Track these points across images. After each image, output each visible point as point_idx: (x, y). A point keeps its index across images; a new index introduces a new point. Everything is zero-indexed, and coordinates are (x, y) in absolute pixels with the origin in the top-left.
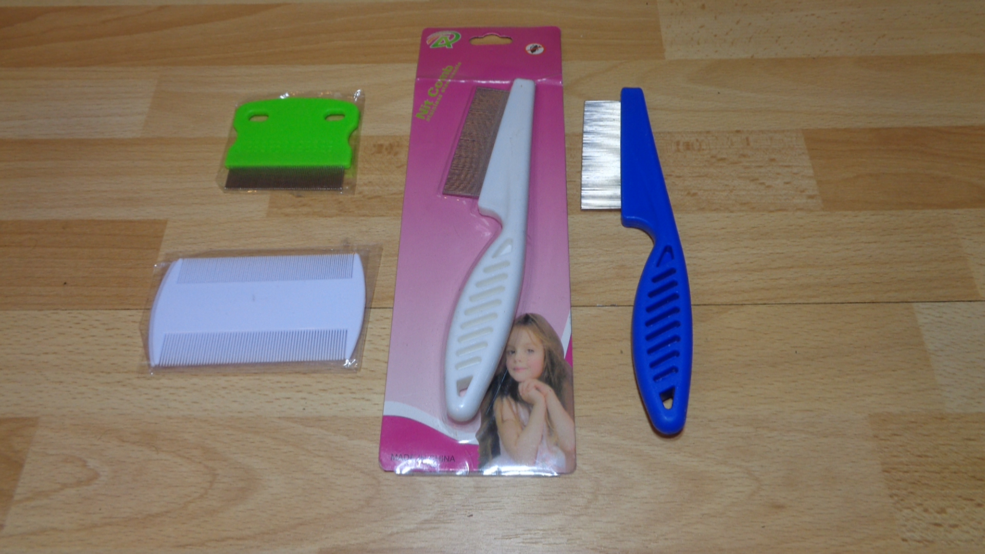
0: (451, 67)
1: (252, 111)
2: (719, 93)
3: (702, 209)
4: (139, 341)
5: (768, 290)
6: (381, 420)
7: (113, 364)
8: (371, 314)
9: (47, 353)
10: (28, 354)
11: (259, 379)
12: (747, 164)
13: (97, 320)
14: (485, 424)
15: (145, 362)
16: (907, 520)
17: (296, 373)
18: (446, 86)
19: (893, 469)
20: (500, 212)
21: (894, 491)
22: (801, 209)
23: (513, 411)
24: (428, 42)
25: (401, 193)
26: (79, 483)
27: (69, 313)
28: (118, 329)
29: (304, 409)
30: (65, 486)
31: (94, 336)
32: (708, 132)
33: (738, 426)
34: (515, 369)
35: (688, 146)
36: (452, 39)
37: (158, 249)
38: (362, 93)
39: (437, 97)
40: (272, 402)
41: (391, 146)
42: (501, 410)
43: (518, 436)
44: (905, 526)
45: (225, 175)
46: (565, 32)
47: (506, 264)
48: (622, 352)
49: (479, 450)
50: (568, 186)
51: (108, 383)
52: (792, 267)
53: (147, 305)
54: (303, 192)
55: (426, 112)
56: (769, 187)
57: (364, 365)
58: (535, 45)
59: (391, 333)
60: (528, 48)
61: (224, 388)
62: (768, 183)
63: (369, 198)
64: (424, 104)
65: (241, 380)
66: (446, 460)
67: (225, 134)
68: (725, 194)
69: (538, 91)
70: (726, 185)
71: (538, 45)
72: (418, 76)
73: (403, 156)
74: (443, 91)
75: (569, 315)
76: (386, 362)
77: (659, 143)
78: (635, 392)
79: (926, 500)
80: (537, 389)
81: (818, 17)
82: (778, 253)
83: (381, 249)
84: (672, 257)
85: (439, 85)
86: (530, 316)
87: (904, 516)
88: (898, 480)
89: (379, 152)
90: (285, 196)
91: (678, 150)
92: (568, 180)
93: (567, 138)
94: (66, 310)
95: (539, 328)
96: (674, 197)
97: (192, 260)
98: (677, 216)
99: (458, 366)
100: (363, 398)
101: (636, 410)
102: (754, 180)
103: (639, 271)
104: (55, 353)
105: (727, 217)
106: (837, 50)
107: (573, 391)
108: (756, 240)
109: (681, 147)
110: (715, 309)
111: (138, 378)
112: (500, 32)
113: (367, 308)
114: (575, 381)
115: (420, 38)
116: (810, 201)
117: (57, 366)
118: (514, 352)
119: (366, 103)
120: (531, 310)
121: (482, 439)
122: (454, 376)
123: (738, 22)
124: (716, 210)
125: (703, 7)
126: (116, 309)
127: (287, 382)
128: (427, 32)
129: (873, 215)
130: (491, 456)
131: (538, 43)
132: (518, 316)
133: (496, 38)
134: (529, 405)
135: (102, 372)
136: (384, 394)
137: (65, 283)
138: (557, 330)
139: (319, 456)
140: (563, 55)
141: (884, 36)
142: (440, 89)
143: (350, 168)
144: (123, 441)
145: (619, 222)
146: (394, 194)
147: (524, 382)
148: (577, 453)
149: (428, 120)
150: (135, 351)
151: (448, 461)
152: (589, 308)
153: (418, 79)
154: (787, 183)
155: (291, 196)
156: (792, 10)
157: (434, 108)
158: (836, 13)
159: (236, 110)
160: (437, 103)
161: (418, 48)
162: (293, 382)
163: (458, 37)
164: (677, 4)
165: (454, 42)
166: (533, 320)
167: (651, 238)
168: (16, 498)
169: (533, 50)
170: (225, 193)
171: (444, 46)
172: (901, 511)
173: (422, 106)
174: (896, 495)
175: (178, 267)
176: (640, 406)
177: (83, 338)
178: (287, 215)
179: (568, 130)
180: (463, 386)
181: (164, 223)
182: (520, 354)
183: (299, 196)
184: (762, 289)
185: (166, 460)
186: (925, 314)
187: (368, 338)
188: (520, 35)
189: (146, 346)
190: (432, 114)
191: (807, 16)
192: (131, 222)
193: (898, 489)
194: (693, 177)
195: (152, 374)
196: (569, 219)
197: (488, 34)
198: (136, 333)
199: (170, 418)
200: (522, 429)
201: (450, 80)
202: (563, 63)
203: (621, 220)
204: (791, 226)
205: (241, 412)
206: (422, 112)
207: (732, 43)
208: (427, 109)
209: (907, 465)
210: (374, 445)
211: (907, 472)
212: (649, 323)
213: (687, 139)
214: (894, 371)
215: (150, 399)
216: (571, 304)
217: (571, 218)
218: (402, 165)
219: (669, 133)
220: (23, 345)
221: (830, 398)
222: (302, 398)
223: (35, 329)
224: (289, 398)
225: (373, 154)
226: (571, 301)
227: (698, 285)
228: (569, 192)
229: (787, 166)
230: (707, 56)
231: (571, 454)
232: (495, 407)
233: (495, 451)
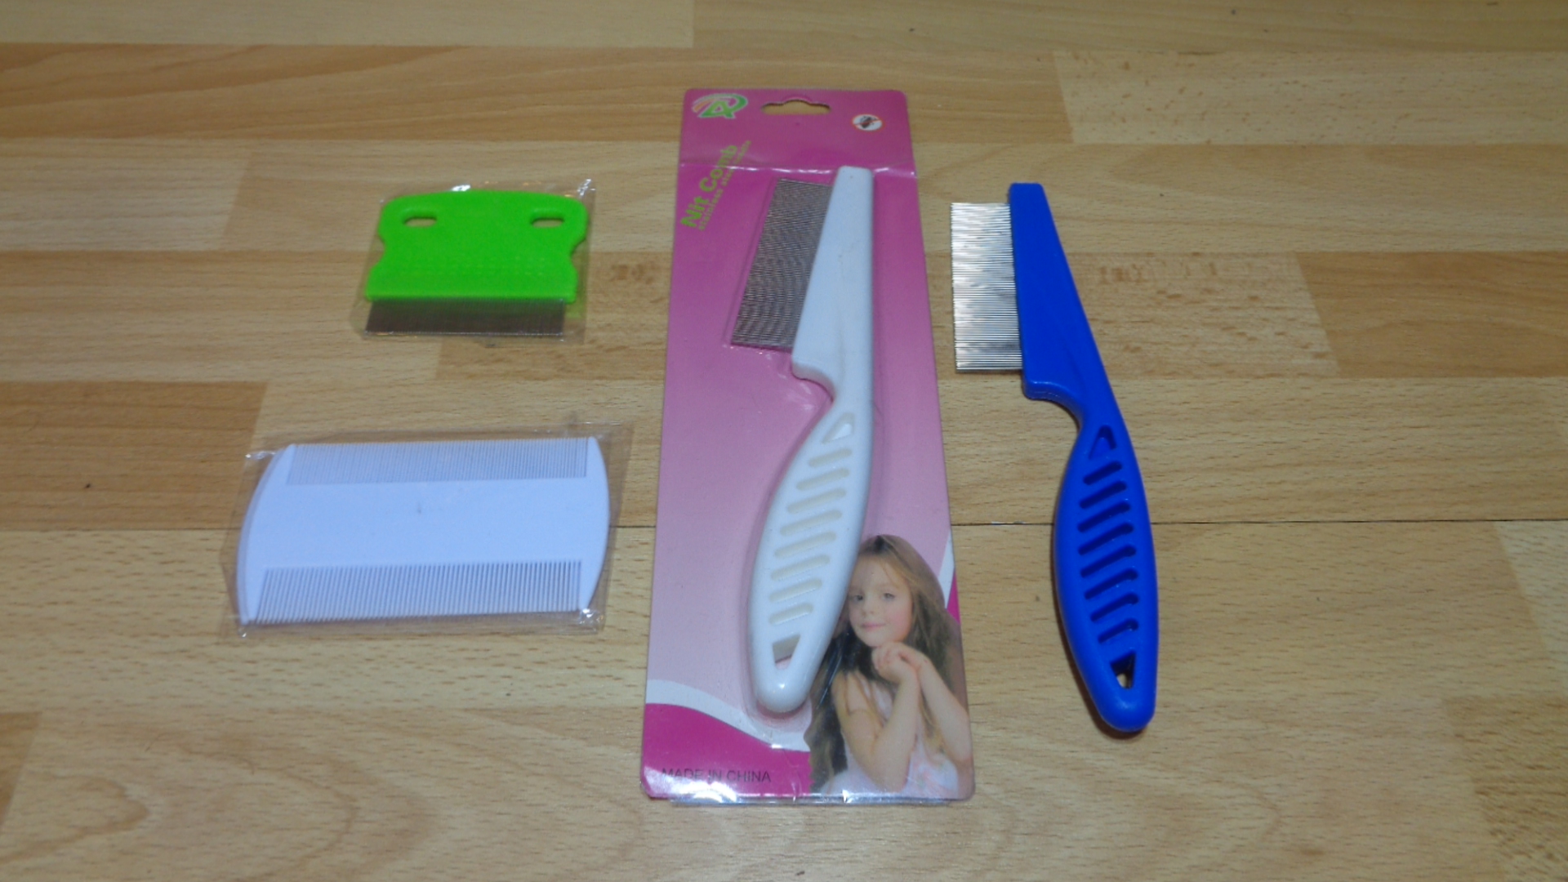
0: (734, 148)
1: (409, 210)
2: (1162, 195)
3: (1150, 373)
4: (220, 582)
5: (1265, 500)
6: (641, 710)
7: (173, 621)
8: (618, 536)
10: (23, 605)
11: (428, 645)
12: (1215, 304)
13: (146, 547)
14: (820, 716)
15: (232, 617)
17: (493, 633)
18: (729, 175)
19: (1490, 788)
20: (830, 371)
21: (1497, 825)
22: (1305, 375)
23: (865, 696)
24: (695, 109)
25: (661, 344)
26: (112, 826)
27: (95, 535)
28: (182, 562)
30: (86, 831)
31: (139, 574)
32: (1150, 254)
33: (1236, 719)
34: (864, 626)
35: (1120, 275)
36: (733, 106)
37: (251, 430)
38: (591, 185)
39: (714, 192)
40: (451, 683)
41: (641, 269)
42: (845, 695)
43: (876, 737)
45: (366, 312)
46: (912, 99)
47: (846, 452)
48: (1037, 599)
49: (810, 761)
51: (165, 653)
52: (1299, 465)
53: (234, 520)
54: (497, 340)
55: (698, 216)
56: (1252, 339)
57: (610, 621)
58: (868, 116)
59: (653, 568)
60: (857, 120)
61: (369, 660)
62: (1251, 333)
63: (608, 350)
64: (693, 203)
65: (398, 646)
66: (756, 779)
67: (364, 247)
68: (1184, 349)
69: (880, 188)
70: (1186, 336)
71: (873, 117)
72: (682, 160)
73: (662, 285)
74: (724, 183)
75: (949, 538)
76: (646, 616)
77: (1075, 269)
78: (1064, 664)
79: (1548, 840)
80: (904, 659)
81: (1304, 86)
82: (1275, 442)
83: (631, 431)
84: (1112, 444)
85: (717, 173)
86: (884, 538)
87: (1516, 867)
88: (1501, 807)
89: (622, 278)
90: (465, 345)
91: (1104, 282)
93: (927, 259)
94: (88, 530)
95: (901, 559)
96: (1106, 352)
97: (311, 446)
98: (1113, 382)
99: (774, 618)
100: (609, 676)
101: (1066, 692)
102: (1227, 328)
103: (1058, 467)
104: (69, 603)
105: (1190, 385)
106: (1338, 135)
107: (962, 661)
108: (1241, 421)
109: (1109, 277)
110: (1183, 529)
111: (217, 644)
112: (809, 96)
113: (613, 526)
114: (966, 645)
115: (681, 104)
116: (1318, 361)
117: (72, 625)
118: (861, 598)
119: (599, 200)
120: (886, 529)
121: (815, 743)
122: (767, 635)
123: (1181, 91)
124: (1173, 374)
125: (1127, 66)
126: (179, 529)
127: (477, 650)
128: (691, 96)
129: (1418, 385)
130: (831, 771)
131: (871, 114)
132: (865, 539)
133: (801, 104)
134: (891, 685)
135: (154, 634)
136: (646, 668)
137: (88, 486)
138: (929, 561)
139: (537, 775)
140: (913, 133)
141: (1407, 115)
142: (719, 181)
143: (575, 302)
144: (192, 753)
145: (1018, 391)
146: (650, 343)
147: (880, 647)
148: (975, 764)
149: (702, 228)
150: (213, 598)
151: (759, 779)
152: (981, 527)
153: (683, 165)
154: (1280, 334)
155: (476, 345)
156: (1263, 75)
157: (711, 210)
158: (1330, 81)
159: (383, 208)
160: (715, 201)
161: (679, 119)
162: (487, 650)
163: (742, 103)
164: (1086, 62)
165: (738, 109)
166: (891, 547)
167: (1073, 416)
169: (865, 124)
170: (365, 339)
171: (720, 115)
172: (1511, 857)
173: (690, 205)
174: (1500, 831)
175: (286, 460)
176: (1073, 687)
177: (118, 577)
178: (471, 376)
179: (929, 247)
180: (784, 652)
181: (259, 388)
182: (872, 601)
183: (489, 346)
184: (1258, 498)
185: (267, 784)
186: (1516, 540)
187: (614, 576)
188: (843, 102)
189: (232, 589)
190: (707, 219)
191: (1286, 83)
192: (204, 385)
193: (1503, 822)
194: (1133, 322)
195: (244, 635)
196: (940, 385)
197: (790, 99)
198: (213, 568)
199: (272, 711)
200: (882, 725)
201: (733, 168)
202: (915, 146)
203: (1022, 387)
204: (1292, 399)
205: (398, 701)
206: (688, 215)
207: (1176, 121)
208: (698, 211)
209: (1514, 782)
210: (631, 754)
211: (1513, 794)
212: (1085, 549)
213: (1117, 264)
214: (1476, 629)
215: (237, 680)
216: (951, 521)
217: (943, 384)
218: (661, 299)
219: (1089, 255)
220: (14, 588)
221: (1380, 673)
222: (505, 677)
223: (35, 562)
224: (482, 676)
225: (612, 280)
226: (950, 515)
227: (1153, 491)
228: (937, 343)
229: (1277, 308)
230: (1138, 139)
231: (966, 768)
232: (833, 690)
233: (839, 762)
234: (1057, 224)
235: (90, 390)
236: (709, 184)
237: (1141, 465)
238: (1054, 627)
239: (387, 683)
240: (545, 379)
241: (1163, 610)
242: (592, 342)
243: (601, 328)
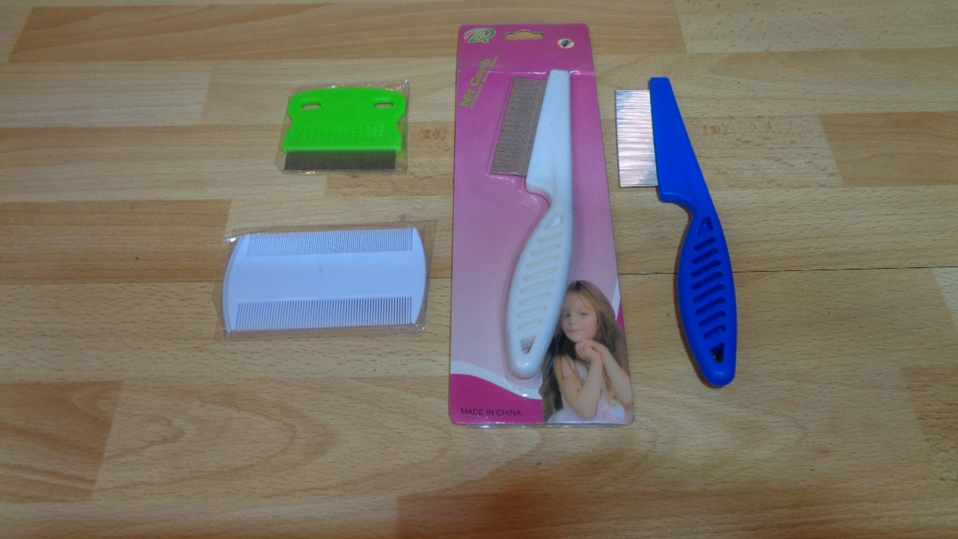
0: (490, 60)
1: (304, 100)
2: (739, 83)
3: (732, 186)
4: (214, 311)
5: (799, 257)
6: (447, 379)
7: (190, 331)
8: (432, 283)
9: (125, 322)
10: (107, 323)
11: (329, 343)
12: (771, 146)
13: (172, 292)
14: (547, 380)
15: (221, 329)
16: (943, 462)
17: (364, 337)
18: (486, 76)
19: (927, 416)
20: (548, 189)
21: (930, 436)
22: (824, 186)
23: (572, 369)
24: (465, 38)
25: (450, 174)
26: (165, 440)
27: (143, 285)
28: (192, 299)
29: (374, 370)
30: (151, 443)
31: (169, 306)
32: (732, 117)
33: (782, 379)
34: (571, 331)
35: (715, 130)
36: (488, 35)
37: (224, 227)
38: (408, 84)
39: (479, 86)
40: (343, 364)
41: (438, 132)
42: (561, 368)
43: (579, 391)
44: (942, 467)
45: (284, 158)
46: (592, 29)
47: (558, 235)
48: (668, 315)
49: (543, 404)
50: (608, 167)
51: (187, 349)
52: (819, 238)
53: (219, 277)
54: (359, 173)
55: (469, 101)
56: (793, 166)
57: (428, 329)
58: (566, 40)
59: (451, 300)
60: (560, 42)
61: (297, 352)
62: (791, 163)
63: (422, 179)
64: (467, 93)
65: (313, 344)
66: (513, 414)
67: (280, 121)
68: (752, 172)
69: (573, 80)
70: (753, 165)
71: (569, 40)
72: (458, 67)
73: (450, 141)
74: (484, 81)
75: (617, 282)
76: (448, 327)
77: (688, 127)
78: (682, 350)
80: (593, 349)
81: (825, 15)
82: (805, 225)
83: (436, 224)
84: (711, 228)
85: (480, 75)
86: (582, 283)
87: (940, 458)
88: (933, 426)
89: (427, 137)
90: (340, 177)
91: (706, 134)
92: (607, 161)
93: (603, 123)
94: (140, 282)
95: (590, 294)
96: (707, 175)
97: (259, 235)
98: (711, 192)
99: (520, 327)
100: (429, 360)
101: (684, 366)
102: (778, 160)
104: (133, 322)
105: (756, 193)
106: (844, 44)
107: (626, 349)
108: (785, 213)
109: (708, 131)
110: (751, 275)
111: (214, 344)
112: (532, 28)
113: (428, 278)
114: (628, 341)
115: (457, 34)
116: (830, 178)
117: (135, 334)
118: (568, 316)
119: (411, 92)
120: (582, 277)
121: (545, 395)
122: (517, 337)
123: (751, 20)
124: (745, 187)
125: (719, 6)
126: (189, 281)
127: (356, 346)
128: (463, 29)
129: (889, 190)
130: (554, 410)
131: (567, 38)
132: (570, 283)
133: (528, 33)
134: (587, 363)
135: (180, 339)
136: (450, 355)
137: (137, 258)
139: (392, 413)
140: (593, 49)
141: (887, 31)
142: (481, 80)
143: (401, 151)
144: (205, 402)
145: (656, 199)
146: (444, 174)
147: (580, 342)
148: (635, 406)
149: (472, 107)
150: (210, 319)
151: (514, 414)
152: (634, 275)
153: (458, 71)
154: (809, 163)
155: (347, 177)
156: (800, 9)
157: (477, 97)
158: (841, 12)
159: (290, 99)
160: (479, 92)
161: (456, 43)
162: (362, 346)
163: (493, 34)
164: (694, 4)
165: (489, 38)
166: (584, 287)
167: (687, 212)
168: (106, 455)
169: (565, 44)
170: (284, 174)
171: (480, 41)
172: (937, 453)
173: (465, 94)
175: (246, 242)
176: (689, 363)
177: (159, 308)
178: (344, 195)
179: (603, 116)
180: (527, 346)
181: (228, 203)
182: (575, 317)
183: (354, 177)
184: (793, 257)
185: (247, 418)
186: (944, 278)
187: (429, 305)
188: (551, 32)
189: (221, 314)
190: (475, 102)
191: (814, 14)
192: (197, 202)
193: (933, 434)
194: (722, 157)
195: (229, 339)
196: (610, 196)
197: (522, 30)
198: (209, 303)
199: (247, 380)
200: (582, 385)
201: (489, 72)
202: (594, 56)
203: (658, 196)
204: (815, 200)
205: (315, 374)
206: (465, 100)
207: (748, 38)
208: (469, 99)
209: (939, 412)
210: (443, 402)
211: (939, 419)
212: (695, 287)
213: (713, 124)
214: (919, 328)
215: (227, 363)
216: (618, 272)
217: (612, 195)
218: (450, 149)
219: (696, 118)
220: (101, 315)
221: (864, 354)
222: (372, 360)
223: (113, 300)
224: (358, 360)
225: (422, 138)
226: (618, 269)
227: (734, 253)
228: (609, 171)
229: (806, 148)
230: (725, 50)
231: (629, 407)
232: (554, 365)
233: (558, 405)
234: (677, 101)
235: (134, 205)
236: (475, 81)
237: (727, 239)
238: (677, 331)
239: (307, 364)
240: (386, 195)
241: (740, 320)
242: (412, 174)
243: (416, 166)
